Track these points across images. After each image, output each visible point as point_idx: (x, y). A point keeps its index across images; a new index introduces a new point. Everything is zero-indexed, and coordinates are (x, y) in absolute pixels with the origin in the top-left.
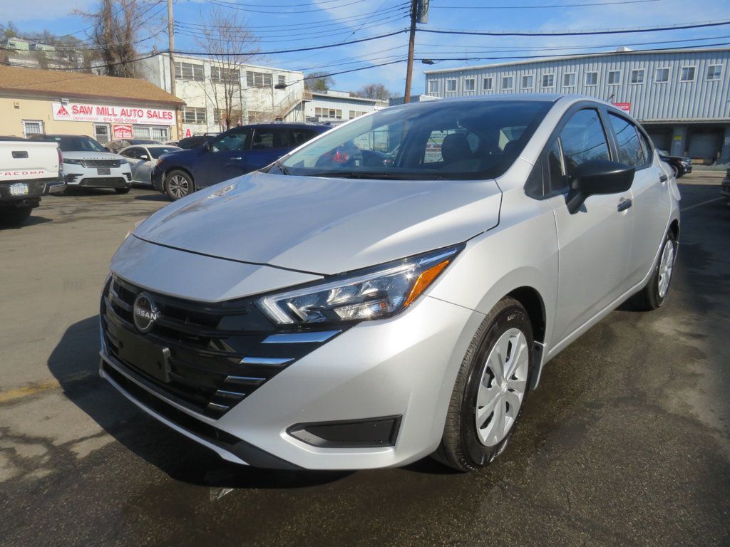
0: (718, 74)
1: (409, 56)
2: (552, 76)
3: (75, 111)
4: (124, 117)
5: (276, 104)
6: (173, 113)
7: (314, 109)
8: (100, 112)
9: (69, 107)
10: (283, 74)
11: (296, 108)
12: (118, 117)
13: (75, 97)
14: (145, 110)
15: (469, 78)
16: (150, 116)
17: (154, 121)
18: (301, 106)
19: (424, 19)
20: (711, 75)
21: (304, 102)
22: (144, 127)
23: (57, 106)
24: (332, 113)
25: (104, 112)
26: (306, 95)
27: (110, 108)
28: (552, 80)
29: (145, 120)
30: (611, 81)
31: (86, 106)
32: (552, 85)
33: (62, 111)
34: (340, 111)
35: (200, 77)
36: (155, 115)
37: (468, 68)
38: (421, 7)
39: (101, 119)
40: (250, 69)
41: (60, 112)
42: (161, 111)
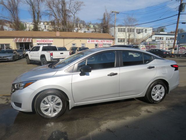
1: (177, 22)
3: (91, 41)
4: (101, 42)
5: (144, 36)
6: (112, 41)
7: (155, 37)
8: (96, 41)
9: (90, 41)
10: (146, 29)
11: (149, 37)
12: (100, 42)
13: (92, 38)
14: (106, 41)
16: (107, 42)
17: (108, 43)
18: (151, 37)
19: (183, 11)
21: (152, 36)
22: (106, 44)
23: (88, 40)
24: (160, 38)
25: (97, 41)
26: (153, 34)
27: (98, 40)
29: (106, 43)
31: (94, 40)
33: (89, 41)
34: (163, 38)
35: (124, 31)
36: (108, 42)
38: (182, 7)
39: (96, 43)
40: (137, 28)
41: (88, 42)
42: (109, 41)
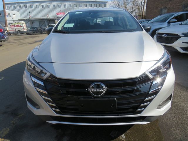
0: (81, 6)
2: (44, 5)
15: (19, 5)
20: (80, 6)
28: (44, 6)
30: (59, 7)
32: (44, 7)
37: (18, 2)
